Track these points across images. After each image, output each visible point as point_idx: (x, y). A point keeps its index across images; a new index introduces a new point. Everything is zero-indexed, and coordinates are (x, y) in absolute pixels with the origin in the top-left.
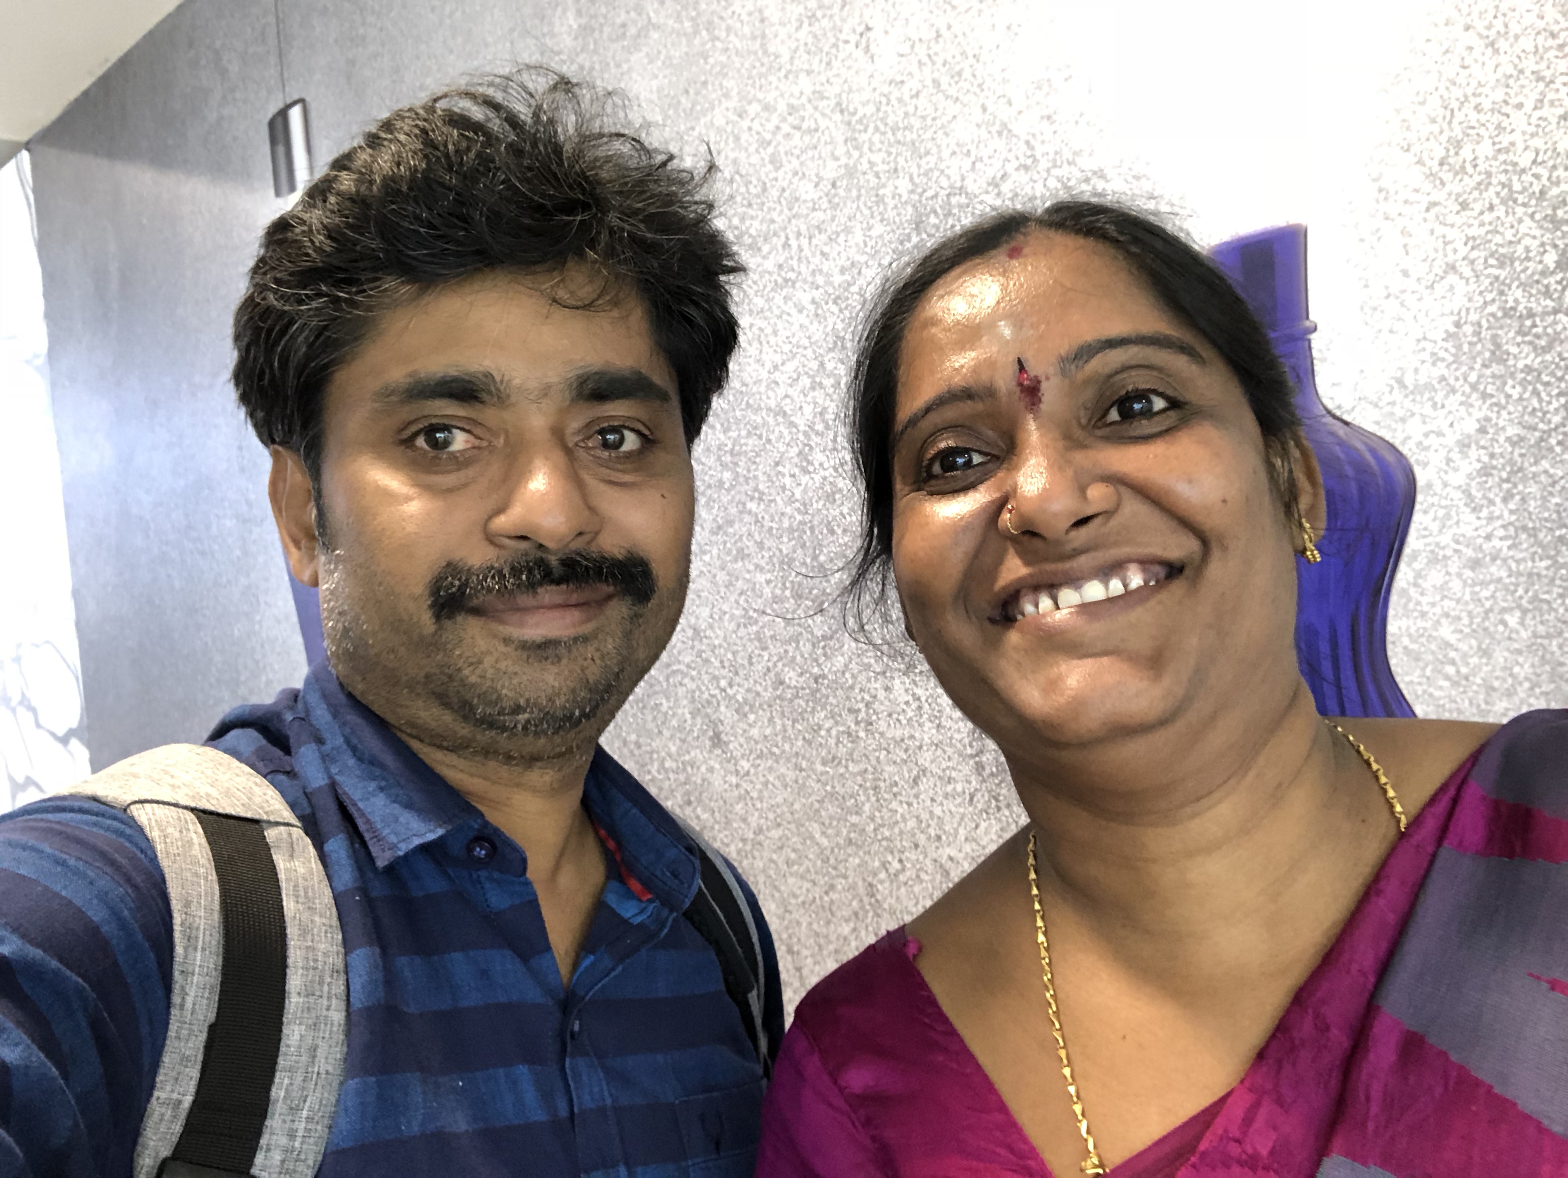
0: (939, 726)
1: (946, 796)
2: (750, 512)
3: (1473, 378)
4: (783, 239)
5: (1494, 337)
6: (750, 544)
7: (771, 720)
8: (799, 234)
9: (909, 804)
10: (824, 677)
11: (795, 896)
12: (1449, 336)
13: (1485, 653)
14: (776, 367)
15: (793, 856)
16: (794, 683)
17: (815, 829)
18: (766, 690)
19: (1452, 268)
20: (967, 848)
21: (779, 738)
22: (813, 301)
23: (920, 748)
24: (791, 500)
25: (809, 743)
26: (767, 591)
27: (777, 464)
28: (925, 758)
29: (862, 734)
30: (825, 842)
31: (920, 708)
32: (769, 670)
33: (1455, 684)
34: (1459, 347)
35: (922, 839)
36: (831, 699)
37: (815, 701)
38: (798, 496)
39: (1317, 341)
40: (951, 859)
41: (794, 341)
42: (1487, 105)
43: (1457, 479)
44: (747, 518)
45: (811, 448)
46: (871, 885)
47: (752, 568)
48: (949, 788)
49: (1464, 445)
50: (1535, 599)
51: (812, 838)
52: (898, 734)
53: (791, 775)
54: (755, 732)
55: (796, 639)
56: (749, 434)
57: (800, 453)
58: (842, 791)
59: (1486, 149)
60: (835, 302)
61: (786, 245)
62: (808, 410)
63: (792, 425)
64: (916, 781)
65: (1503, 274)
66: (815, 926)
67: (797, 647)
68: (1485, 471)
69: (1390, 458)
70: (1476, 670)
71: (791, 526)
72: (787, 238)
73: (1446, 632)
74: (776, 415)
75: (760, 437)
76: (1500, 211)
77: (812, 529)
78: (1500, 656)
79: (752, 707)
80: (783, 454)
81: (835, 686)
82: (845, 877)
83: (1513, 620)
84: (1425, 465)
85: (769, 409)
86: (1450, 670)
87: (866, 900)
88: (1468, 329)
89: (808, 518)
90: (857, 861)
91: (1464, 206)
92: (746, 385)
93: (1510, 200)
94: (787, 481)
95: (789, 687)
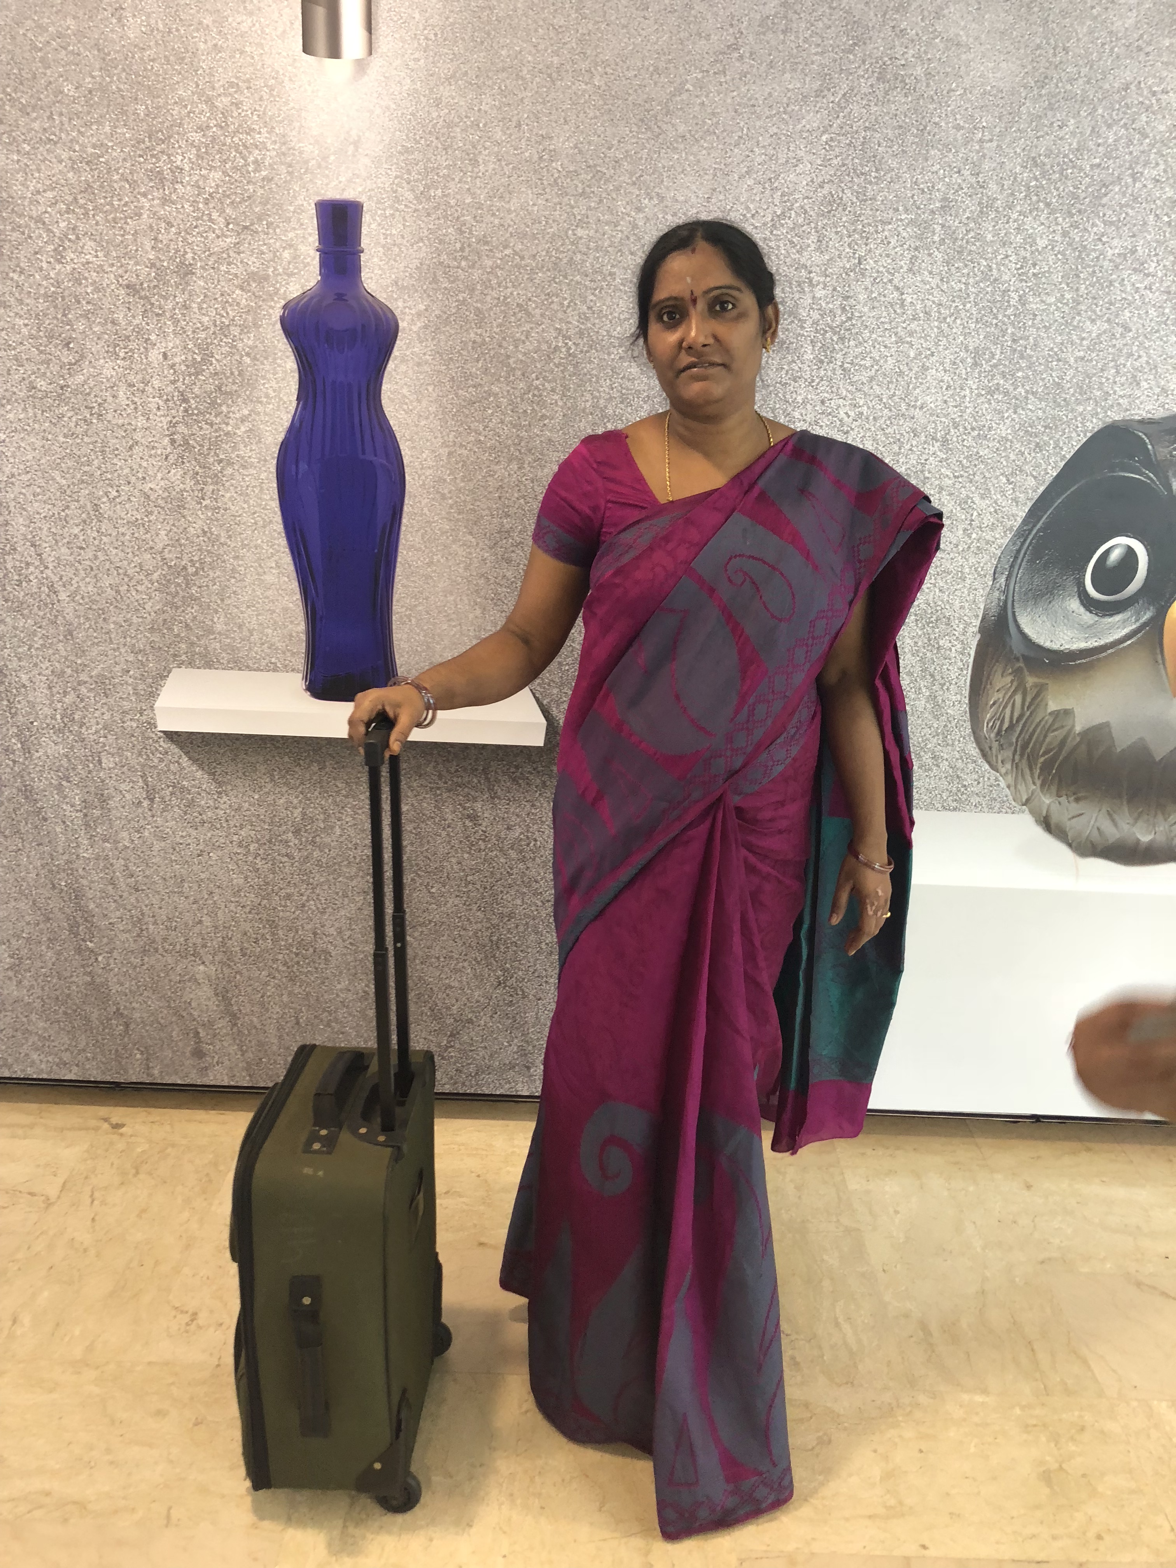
0: (148, 418)
1: (150, 456)
2: (12, 279)
3: (425, 287)
4: (48, 114)
5: (434, 273)
6: (12, 300)
7: (25, 410)
8: (61, 114)
9: (126, 460)
10: (68, 386)
11: (38, 513)
12: (417, 268)
13: (419, 401)
14: (38, 192)
15: (38, 490)
16: (43, 388)
17: (57, 475)
18: (21, 391)
19: (422, 240)
20: (162, 483)
21: (30, 421)
22: (70, 159)
23: (135, 430)
24: (47, 278)
25: (55, 425)
26: (25, 331)
27: (36, 253)
28: (138, 436)
29: (95, 421)
30: (64, 482)
31: (136, 408)
32: (24, 379)
33: (406, 413)
34: (421, 273)
35: (133, 480)
36: (73, 400)
37: (60, 400)
38: (52, 275)
39: (363, 257)
40: (151, 489)
41: (54, 179)
42: (441, 174)
43: (415, 328)
44: (9, 282)
45: (64, 249)
46: (95, 505)
47: (12, 314)
48: (153, 452)
49: (419, 315)
50: (439, 381)
51: (53, 479)
52: (120, 422)
53: (39, 444)
54: (11, 416)
55: (48, 362)
56: (13, 230)
57: (55, 250)
58: (78, 453)
59: (439, 192)
60: (87, 163)
61: (51, 117)
62: (63, 225)
63: (49, 231)
64: (131, 448)
65: (440, 247)
66: (53, 530)
67: (48, 368)
68: (426, 327)
69: (390, 315)
70: (414, 408)
71: (45, 293)
72: (51, 113)
73: (405, 391)
74: (36, 222)
75: (23, 233)
76: (442, 221)
77: (63, 298)
78: (424, 403)
79: (8, 401)
80: (42, 247)
81: (76, 392)
82: (78, 501)
83: (430, 388)
84: (403, 321)
85: (31, 217)
86: (405, 407)
87: (92, 513)
88: (425, 267)
89: (59, 290)
90: (87, 492)
91: (429, 215)
92: (12, 198)
93: (446, 217)
94: (45, 265)
95: (40, 391)
